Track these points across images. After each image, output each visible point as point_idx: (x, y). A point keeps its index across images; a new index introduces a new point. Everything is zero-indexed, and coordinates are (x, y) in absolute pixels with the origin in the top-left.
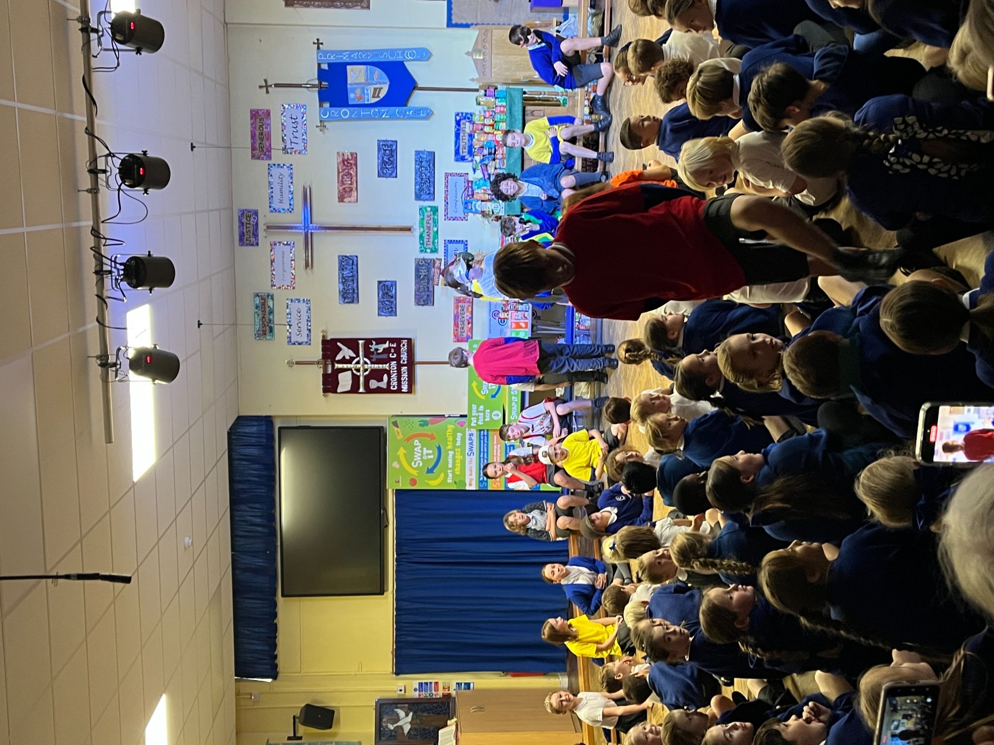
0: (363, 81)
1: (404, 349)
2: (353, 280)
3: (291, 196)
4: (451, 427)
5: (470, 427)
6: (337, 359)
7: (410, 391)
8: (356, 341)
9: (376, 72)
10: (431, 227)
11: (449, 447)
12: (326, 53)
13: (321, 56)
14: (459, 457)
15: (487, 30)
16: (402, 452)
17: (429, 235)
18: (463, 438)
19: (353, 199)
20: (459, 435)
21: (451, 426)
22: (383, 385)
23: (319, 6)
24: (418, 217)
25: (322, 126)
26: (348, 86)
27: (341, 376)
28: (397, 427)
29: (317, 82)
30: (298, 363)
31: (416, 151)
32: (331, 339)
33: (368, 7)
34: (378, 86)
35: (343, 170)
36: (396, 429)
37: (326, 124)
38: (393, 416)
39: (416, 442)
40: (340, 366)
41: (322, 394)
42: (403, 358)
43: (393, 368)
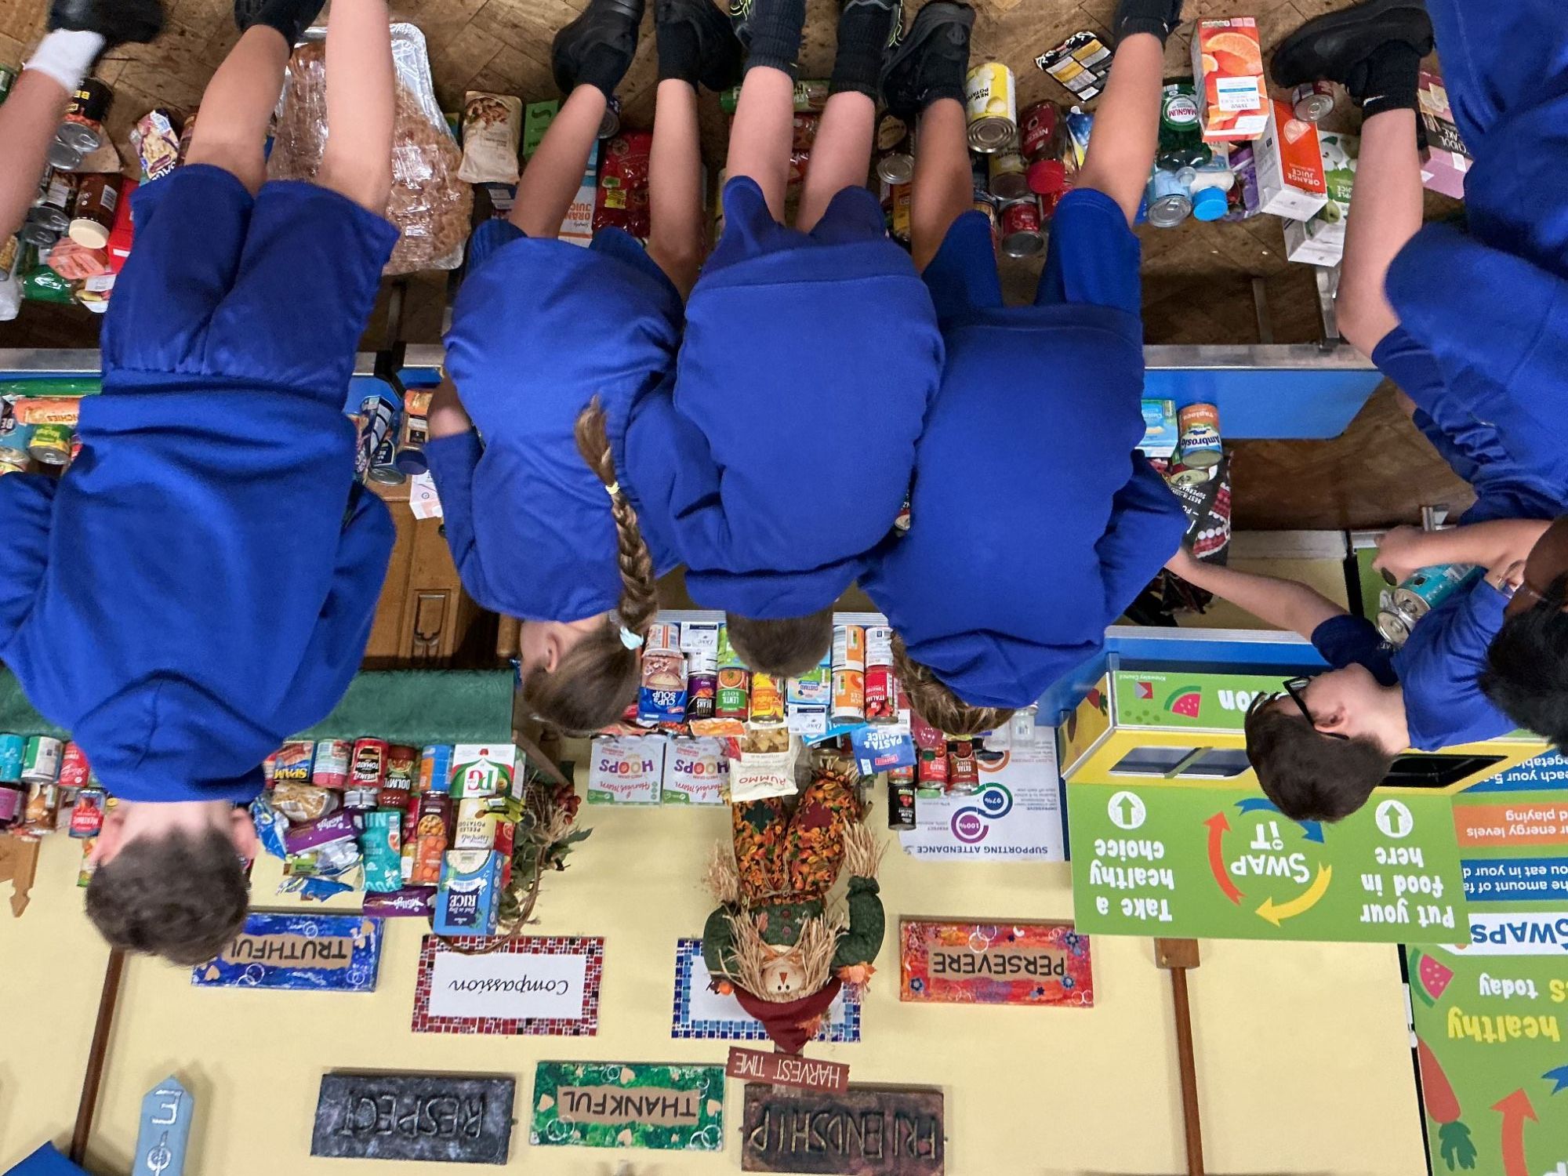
4: (1458, 1023)
11: (1553, 1033)
17: (651, 1106)
18: (1500, 967)
21: (1453, 1022)
24: (576, 1152)
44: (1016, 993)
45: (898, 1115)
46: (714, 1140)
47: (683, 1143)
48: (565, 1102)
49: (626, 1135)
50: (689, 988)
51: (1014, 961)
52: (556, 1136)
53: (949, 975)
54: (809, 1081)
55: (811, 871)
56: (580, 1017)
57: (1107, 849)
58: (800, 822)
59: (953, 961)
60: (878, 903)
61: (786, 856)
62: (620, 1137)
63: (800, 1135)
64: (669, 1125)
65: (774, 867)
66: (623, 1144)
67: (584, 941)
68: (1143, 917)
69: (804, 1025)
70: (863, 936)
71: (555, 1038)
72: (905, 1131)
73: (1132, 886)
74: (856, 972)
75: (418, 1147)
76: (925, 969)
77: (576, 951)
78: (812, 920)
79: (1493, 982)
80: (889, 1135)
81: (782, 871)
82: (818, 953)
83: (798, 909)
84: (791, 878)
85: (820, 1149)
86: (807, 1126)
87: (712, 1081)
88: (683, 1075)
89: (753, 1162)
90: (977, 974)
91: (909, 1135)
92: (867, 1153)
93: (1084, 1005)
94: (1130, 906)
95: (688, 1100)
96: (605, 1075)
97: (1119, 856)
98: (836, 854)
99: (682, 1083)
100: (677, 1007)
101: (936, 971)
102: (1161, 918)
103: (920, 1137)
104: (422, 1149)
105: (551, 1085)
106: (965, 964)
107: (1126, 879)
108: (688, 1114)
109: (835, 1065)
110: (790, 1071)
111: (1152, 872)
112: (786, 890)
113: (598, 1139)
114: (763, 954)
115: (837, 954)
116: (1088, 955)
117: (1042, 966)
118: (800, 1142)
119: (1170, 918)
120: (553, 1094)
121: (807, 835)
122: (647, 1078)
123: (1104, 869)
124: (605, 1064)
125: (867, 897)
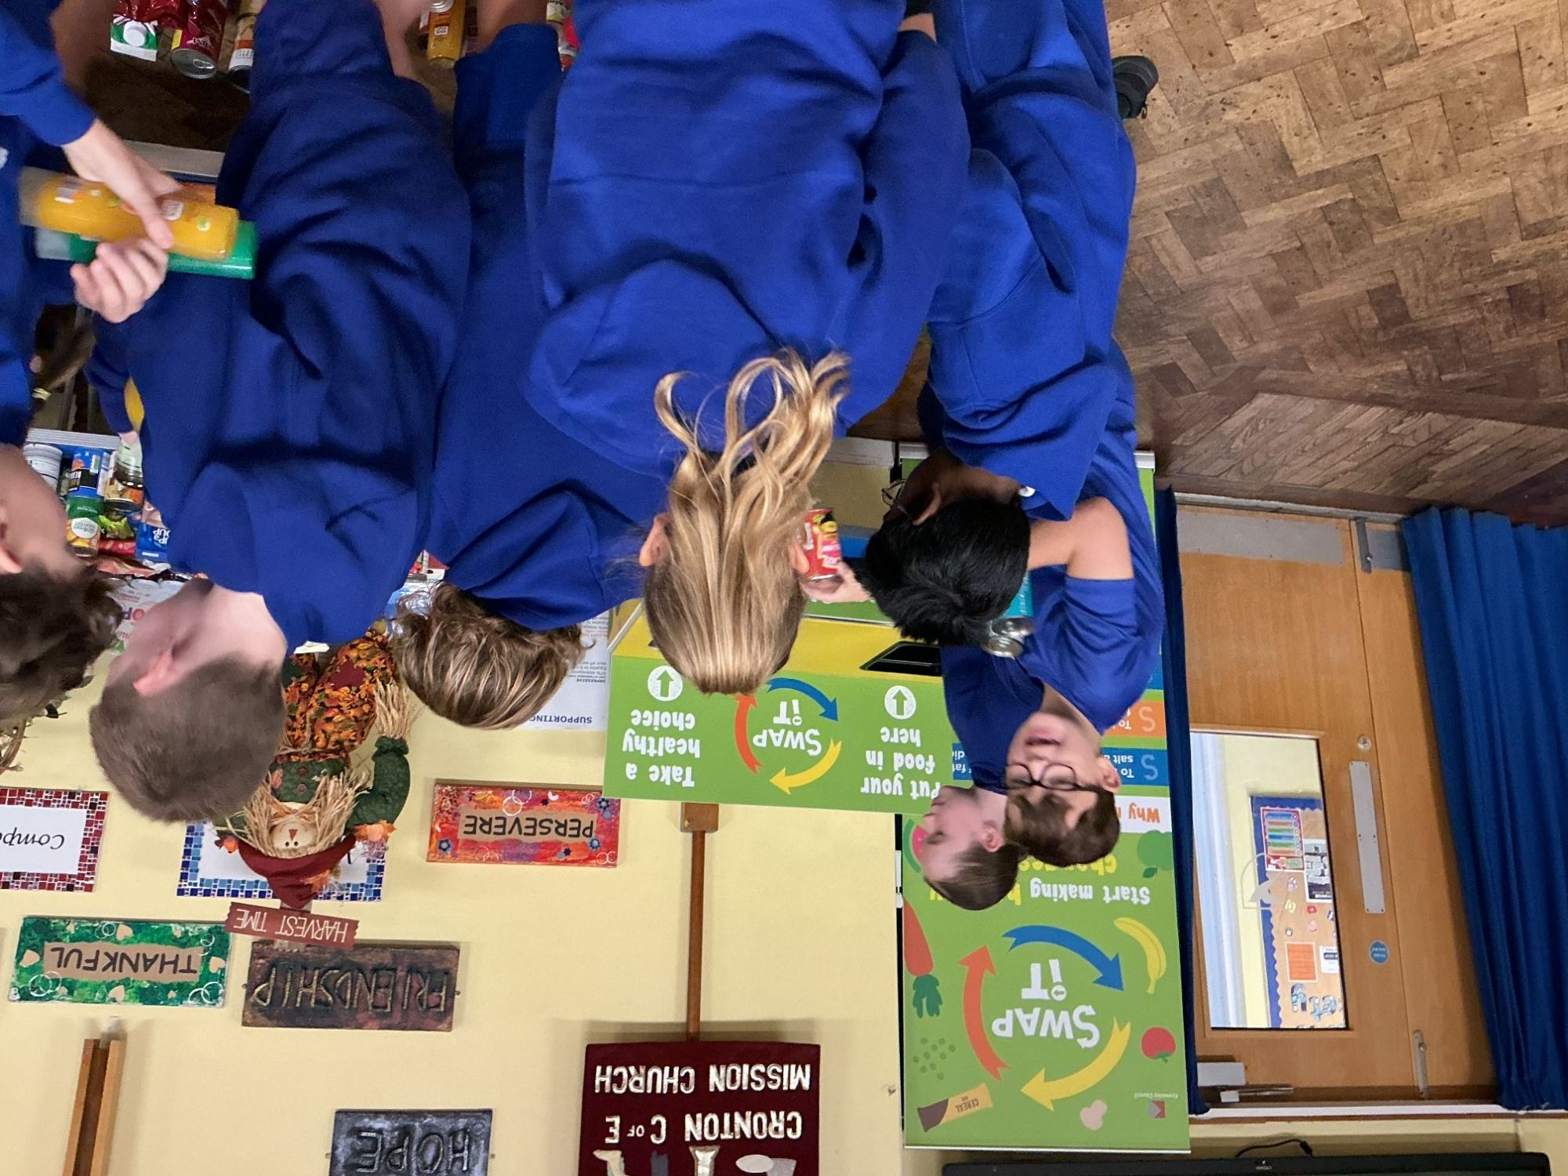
1: (630, 1080)
7: (808, 1054)
10: (112, 949)
16: (1041, 1090)
17: (148, 963)
24: (60, 1008)
28: (944, 1104)
36: (951, 1114)
38: (904, 1124)
39: (1001, 1027)
42: (670, 1086)
43: (711, 1132)
44: (543, 854)
45: (411, 970)
46: (214, 996)
47: (180, 1000)
48: (52, 958)
49: (118, 992)
50: (200, 846)
51: (545, 824)
52: (40, 992)
53: (479, 836)
54: (313, 936)
55: (337, 728)
56: (76, 872)
57: (643, 719)
58: (329, 680)
59: (484, 823)
60: (406, 764)
61: (311, 713)
62: (111, 994)
63: (305, 990)
64: (167, 982)
65: (295, 725)
66: (114, 1000)
67: (86, 795)
68: (668, 783)
69: (311, 880)
70: (384, 796)
71: (45, 893)
72: (416, 986)
73: (661, 754)
74: (375, 830)
76: (455, 831)
77: (75, 805)
78: (331, 778)
80: (399, 989)
81: (303, 729)
82: (333, 810)
83: (317, 767)
84: (313, 736)
85: (327, 1004)
86: (315, 982)
87: (218, 939)
88: (186, 932)
89: (254, 1018)
90: (507, 836)
91: (421, 989)
92: (375, 1007)
93: (607, 865)
94: (657, 772)
95: (190, 957)
96: (100, 931)
97: (652, 726)
98: (365, 714)
99: (185, 940)
100: (185, 865)
101: (466, 832)
102: (684, 784)
103: (431, 991)
105: (37, 941)
106: (496, 827)
107: (656, 747)
108: (189, 970)
109: (343, 921)
110: (294, 926)
111: (681, 741)
112: (305, 748)
113: (87, 996)
114: (274, 812)
115: (355, 812)
116: (618, 819)
117: (572, 829)
118: (306, 998)
119: (692, 784)
120: (38, 949)
121: (336, 694)
122: (146, 935)
123: (637, 738)
124: (100, 920)
125: (392, 757)
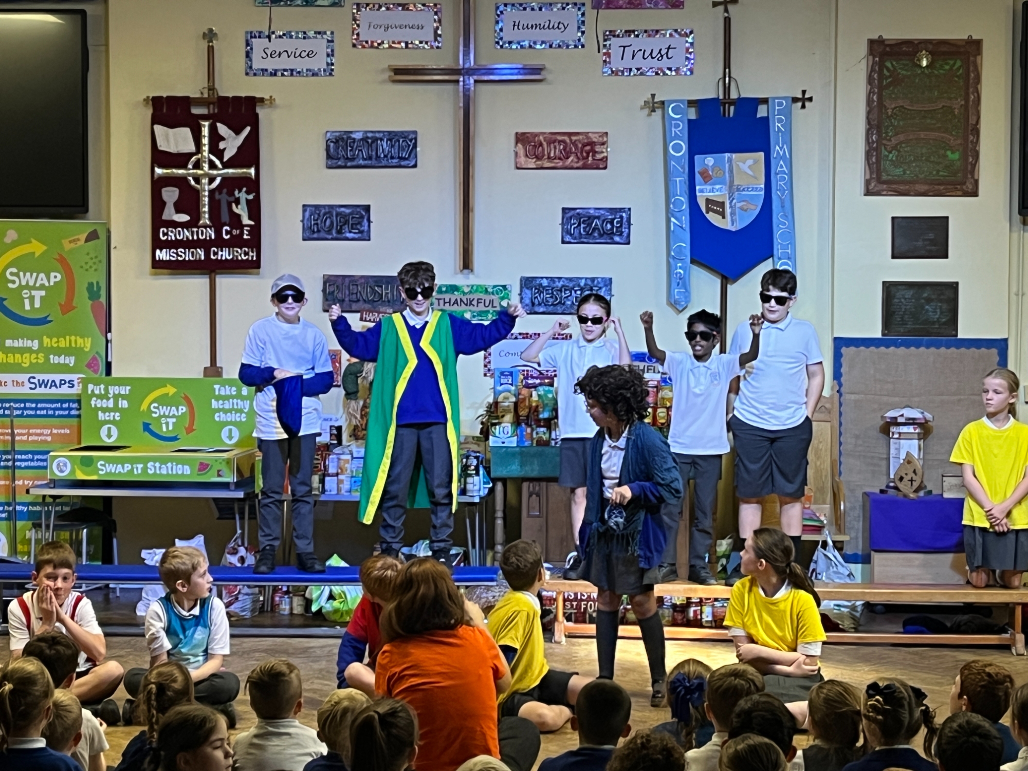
0: (736, 183)
1: (241, 254)
2: (370, 158)
3: (526, 43)
4: (86, 344)
5: (85, 382)
6: (219, 125)
7: (157, 265)
8: (254, 161)
9: (753, 207)
10: (471, 308)
11: (46, 340)
12: (788, 114)
13: (780, 104)
14: (26, 360)
15: (829, 411)
16: (37, 248)
17: (456, 302)
18: (65, 369)
19: (522, 160)
20: (71, 361)
21: (88, 345)
22: (170, 213)
23: (869, 102)
24: (489, 282)
25: (654, 105)
26: (727, 155)
27: (186, 132)
28: (87, 240)
29: (734, 95)
30: (211, 50)
31: (610, 279)
32: (257, 115)
33: (868, 193)
34: (728, 211)
35: (574, 143)
36: (84, 237)
37: (659, 112)
38: (109, 232)
39: (56, 277)
40: (205, 131)
41: (151, 95)
42: (222, 251)
43: (202, 232)
45: (343, 301)
48: (496, 304)
49: (467, 290)
52: (499, 289)
57: (240, 417)
60: (345, 390)
62: (469, 289)
63: (388, 292)
66: (468, 286)
68: (227, 386)
72: (340, 295)
73: (231, 400)
75: (561, 283)
79: (67, 362)
80: (347, 292)
85: (378, 286)
86: (384, 295)
91: (338, 293)
92: (357, 285)
94: (232, 391)
96: (478, 315)
97: (236, 414)
98: (364, 410)
102: (219, 386)
103: (333, 292)
104: (559, 282)
107: (233, 404)
108: (439, 299)
109: (366, 320)
111: (221, 407)
113: (480, 288)
118: (387, 289)
119: (215, 386)
123: (243, 408)
125: (350, 391)
